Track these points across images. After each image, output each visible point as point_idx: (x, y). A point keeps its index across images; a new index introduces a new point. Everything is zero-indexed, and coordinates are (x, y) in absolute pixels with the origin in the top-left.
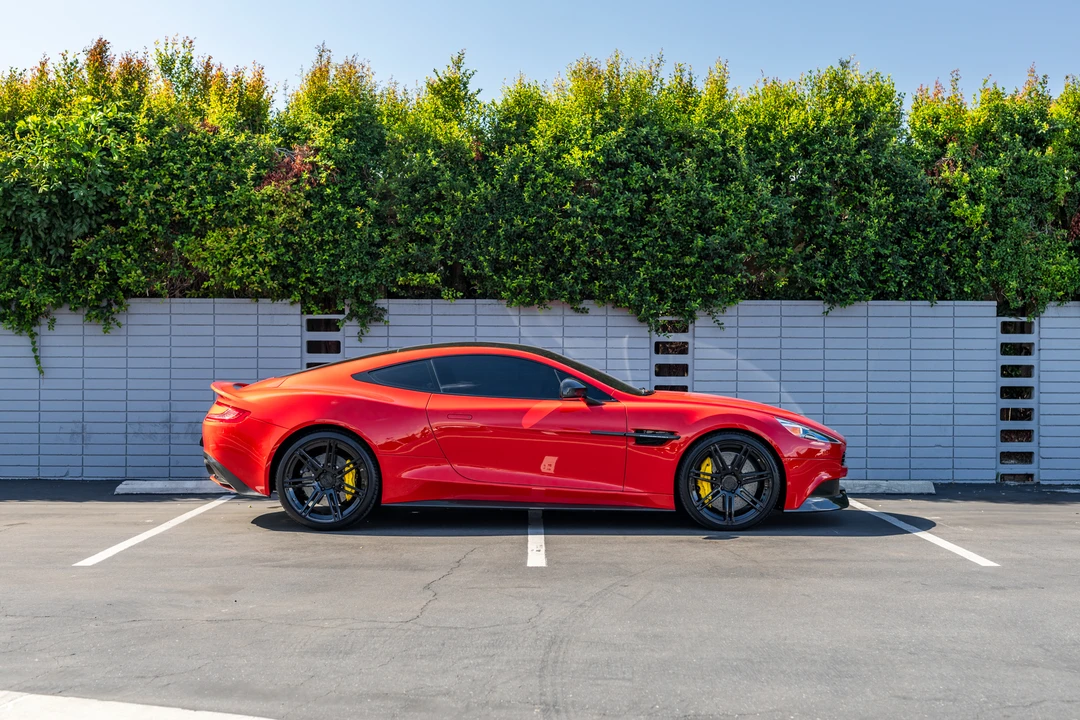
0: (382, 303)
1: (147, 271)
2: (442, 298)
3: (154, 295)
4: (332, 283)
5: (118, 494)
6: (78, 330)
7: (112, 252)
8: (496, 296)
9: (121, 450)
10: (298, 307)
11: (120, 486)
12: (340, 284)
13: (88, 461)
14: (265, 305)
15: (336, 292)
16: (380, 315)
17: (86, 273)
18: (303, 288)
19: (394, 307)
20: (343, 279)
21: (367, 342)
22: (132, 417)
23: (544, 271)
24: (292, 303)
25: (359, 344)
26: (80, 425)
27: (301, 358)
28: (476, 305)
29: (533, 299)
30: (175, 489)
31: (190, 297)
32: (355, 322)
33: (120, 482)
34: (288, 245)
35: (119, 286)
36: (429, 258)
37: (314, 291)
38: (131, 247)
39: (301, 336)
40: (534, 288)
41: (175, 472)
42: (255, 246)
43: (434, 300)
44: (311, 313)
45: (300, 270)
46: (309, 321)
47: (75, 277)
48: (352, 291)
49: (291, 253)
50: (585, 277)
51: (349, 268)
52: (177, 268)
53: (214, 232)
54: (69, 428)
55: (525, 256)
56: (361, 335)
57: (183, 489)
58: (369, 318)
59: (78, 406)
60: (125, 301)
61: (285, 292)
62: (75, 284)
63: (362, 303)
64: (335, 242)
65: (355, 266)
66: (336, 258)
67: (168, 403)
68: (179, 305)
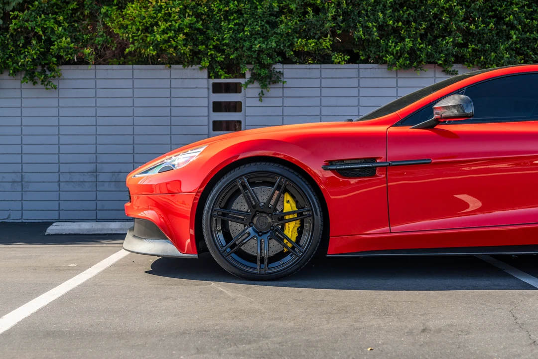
0: (278, 67)
1: (75, 40)
2: (332, 63)
3: (82, 61)
4: (236, 50)
5: (49, 235)
6: (17, 93)
7: (45, 21)
8: (379, 60)
9: (55, 196)
10: (206, 72)
11: (51, 227)
12: (245, 48)
13: (27, 205)
14: (178, 70)
15: (239, 58)
16: (278, 77)
17: (23, 41)
18: (211, 55)
19: (288, 71)
20: (247, 44)
21: (267, 102)
22: (64, 168)
23: (423, 37)
24: (201, 68)
25: (259, 104)
26: (20, 175)
27: (208, 116)
28: (359, 69)
29: (412, 63)
30: (101, 230)
31: (112, 64)
32: (256, 84)
33: (50, 224)
34: (198, 16)
35: (51, 54)
36: (322, 25)
37: (220, 58)
38: (61, 18)
39: (208, 97)
40: (413, 53)
41: (101, 215)
42: (170, 15)
43: (323, 66)
44: (217, 76)
45: (208, 38)
46: (214, 85)
47: (13, 46)
48: (255, 55)
49: (201, 22)
50: (460, 40)
51: (252, 35)
52: (102, 36)
53: (133, 4)
54: (10, 177)
55: (407, 23)
56: (261, 96)
57: (108, 229)
58: (268, 80)
59: (18, 159)
60: (56, 67)
61: (195, 58)
62: (12, 51)
63: (263, 66)
64: (239, 12)
65: (257, 33)
66: (240, 27)
67: (94, 155)
68: (104, 71)
